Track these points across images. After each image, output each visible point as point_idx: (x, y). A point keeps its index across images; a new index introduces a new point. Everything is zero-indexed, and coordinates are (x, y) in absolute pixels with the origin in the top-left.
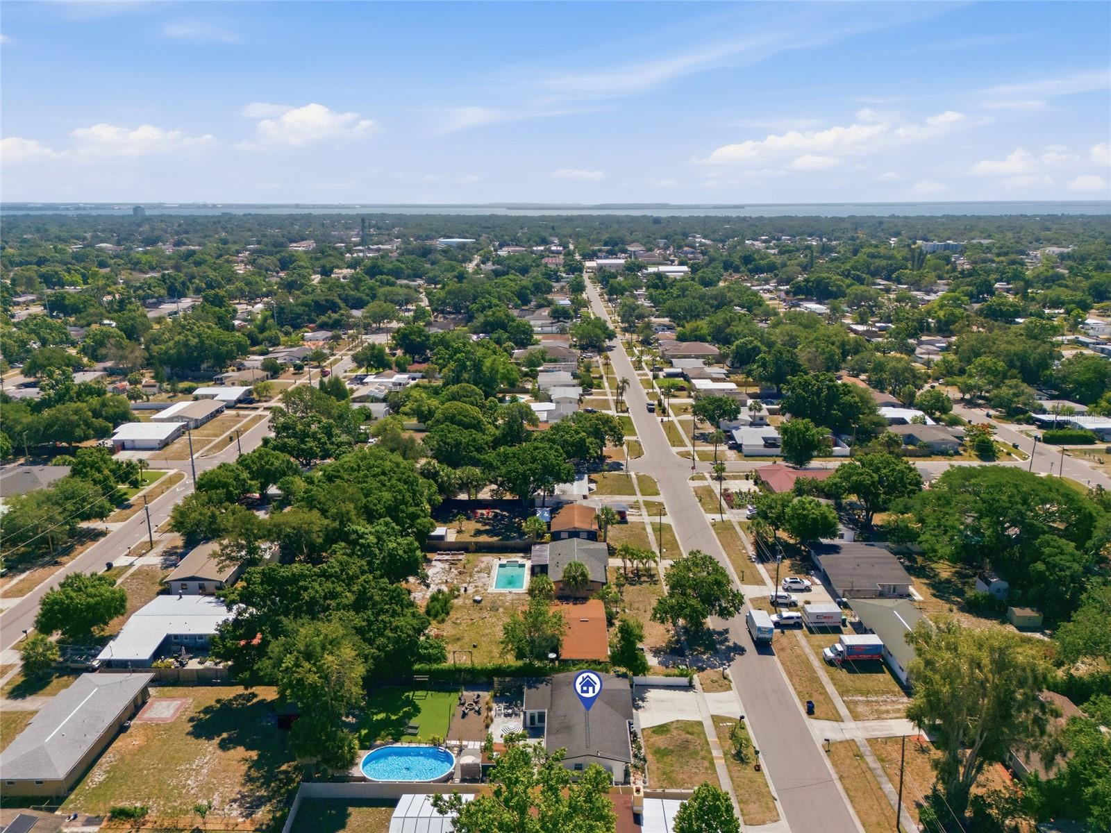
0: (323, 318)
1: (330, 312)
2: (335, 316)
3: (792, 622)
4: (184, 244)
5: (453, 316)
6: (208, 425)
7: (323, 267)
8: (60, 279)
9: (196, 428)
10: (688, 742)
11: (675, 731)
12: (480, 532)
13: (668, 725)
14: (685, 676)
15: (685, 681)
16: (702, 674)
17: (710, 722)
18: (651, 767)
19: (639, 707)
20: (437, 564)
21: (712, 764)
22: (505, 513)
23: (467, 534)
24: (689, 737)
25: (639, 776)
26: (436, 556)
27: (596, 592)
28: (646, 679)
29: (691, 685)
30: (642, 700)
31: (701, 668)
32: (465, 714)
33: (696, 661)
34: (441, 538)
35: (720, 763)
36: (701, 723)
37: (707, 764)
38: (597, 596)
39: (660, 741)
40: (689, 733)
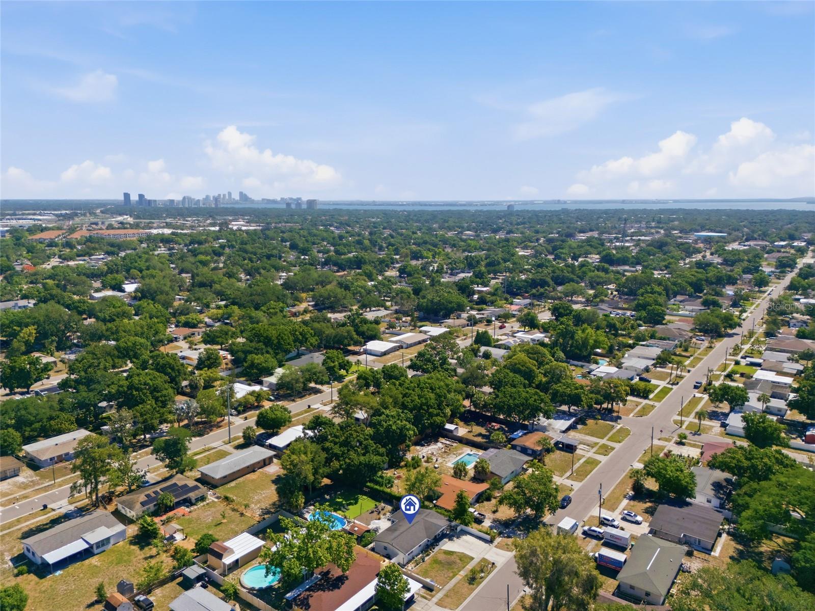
0: (534, 291)
1: (539, 287)
2: (542, 290)
3: (595, 534)
4: (513, 233)
5: (626, 297)
6: (412, 348)
7: (574, 254)
8: (421, 255)
9: (407, 348)
10: (454, 563)
11: (455, 556)
12: (480, 435)
13: (455, 552)
14: (489, 534)
15: (488, 537)
16: (505, 539)
17: (479, 560)
18: (424, 565)
19: (452, 540)
20: (439, 444)
21: (454, 576)
22: (506, 429)
23: (472, 434)
24: (459, 561)
25: (413, 565)
26: (443, 441)
27: (490, 480)
28: (469, 529)
29: (491, 541)
30: (458, 538)
31: (509, 537)
32: (372, 512)
33: (510, 532)
34: (451, 431)
35: (458, 577)
36: (473, 558)
37: (451, 575)
38: (489, 482)
39: (441, 557)
40: (460, 560)
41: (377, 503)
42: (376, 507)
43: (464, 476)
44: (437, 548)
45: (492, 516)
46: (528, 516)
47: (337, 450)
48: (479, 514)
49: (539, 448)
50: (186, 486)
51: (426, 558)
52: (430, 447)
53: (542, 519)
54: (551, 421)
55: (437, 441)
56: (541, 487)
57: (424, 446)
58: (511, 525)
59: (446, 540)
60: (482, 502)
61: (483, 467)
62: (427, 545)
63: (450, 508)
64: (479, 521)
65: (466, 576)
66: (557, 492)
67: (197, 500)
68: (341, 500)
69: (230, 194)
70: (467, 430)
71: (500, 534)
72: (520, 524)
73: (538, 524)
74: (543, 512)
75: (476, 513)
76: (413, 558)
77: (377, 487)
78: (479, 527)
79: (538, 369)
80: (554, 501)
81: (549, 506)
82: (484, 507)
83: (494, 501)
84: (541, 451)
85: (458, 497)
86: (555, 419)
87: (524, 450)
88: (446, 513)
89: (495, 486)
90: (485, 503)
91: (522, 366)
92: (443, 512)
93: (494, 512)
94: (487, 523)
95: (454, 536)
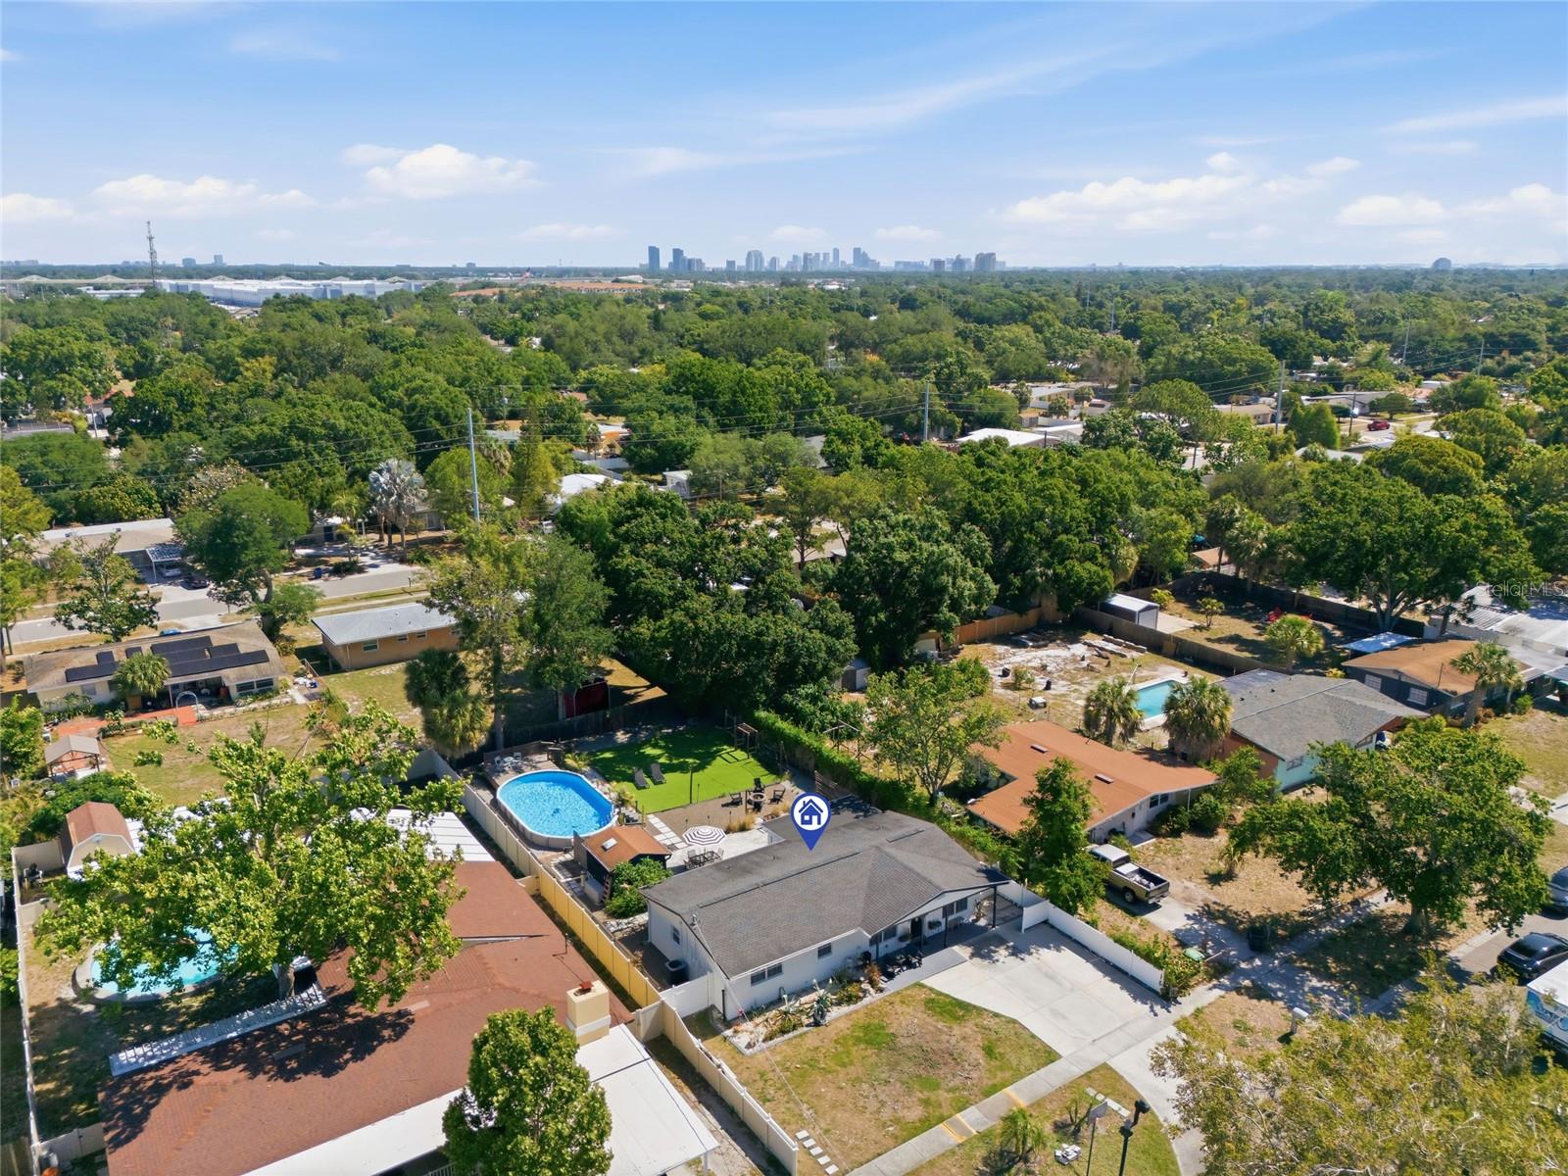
10: (954, 1057)
11: (969, 1028)
12: (1234, 639)
13: (980, 1011)
14: (1157, 963)
15: (1154, 976)
16: (1241, 1002)
17: (1077, 1071)
18: (811, 1038)
19: (987, 956)
20: (1078, 649)
21: (926, 1124)
22: (1338, 633)
23: (1206, 634)
24: (978, 1055)
25: (763, 1031)
26: (1098, 641)
27: (1222, 756)
28: (1074, 924)
29: (1166, 997)
30: (1015, 952)
31: (1259, 993)
32: (736, 803)
33: (1273, 974)
34: (1129, 615)
35: (944, 1136)
36: (1050, 1056)
37: (914, 1114)
38: (1220, 766)
39: (908, 1021)
40: (989, 1051)
41: (767, 779)
42: (759, 787)
43: (1124, 737)
44: (905, 978)
45: (1204, 893)
46: (1374, 921)
47: (657, 582)
48: (1142, 872)
49: (1463, 688)
50: (234, 647)
51: (835, 1012)
52: (1041, 653)
53: (1443, 944)
54: (1520, 618)
55: (1075, 640)
56: (1460, 802)
57: (1024, 646)
58: (1283, 941)
59: (961, 951)
60: (1176, 833)
61: (1201, 711)
62: (866, 955)
63: (1013, 828)
64: (1134, 901)
65: (983, 1137)
66: (1537, 831)
67: (245, 689)
68: (657, 752)
69: (836, 252)
70: (1192, 624)
71: (1219, 969)
72: (1328, 945)
73: (1419, 963)
74: (1455, 913)
75: (1127, 869)
76: (780, 1001)
77: (785, 726)
78: (1129, 925)
79: (1485, 479)
80: (1518, 872)
81: (1490, 889)
82: (1178, 853)
83: (1222, 838)
84: (1466, 697)
85: (1042, 785)
86: (1535, 614)
87: (1397, 688)
88: (993, 847)
89: (1236, 784)
90: (1188, 840)
91: (1426, 463)
92: (986, 839)
93: (1215, 879)
94: (1170, 917)
95: (1000, 941)
